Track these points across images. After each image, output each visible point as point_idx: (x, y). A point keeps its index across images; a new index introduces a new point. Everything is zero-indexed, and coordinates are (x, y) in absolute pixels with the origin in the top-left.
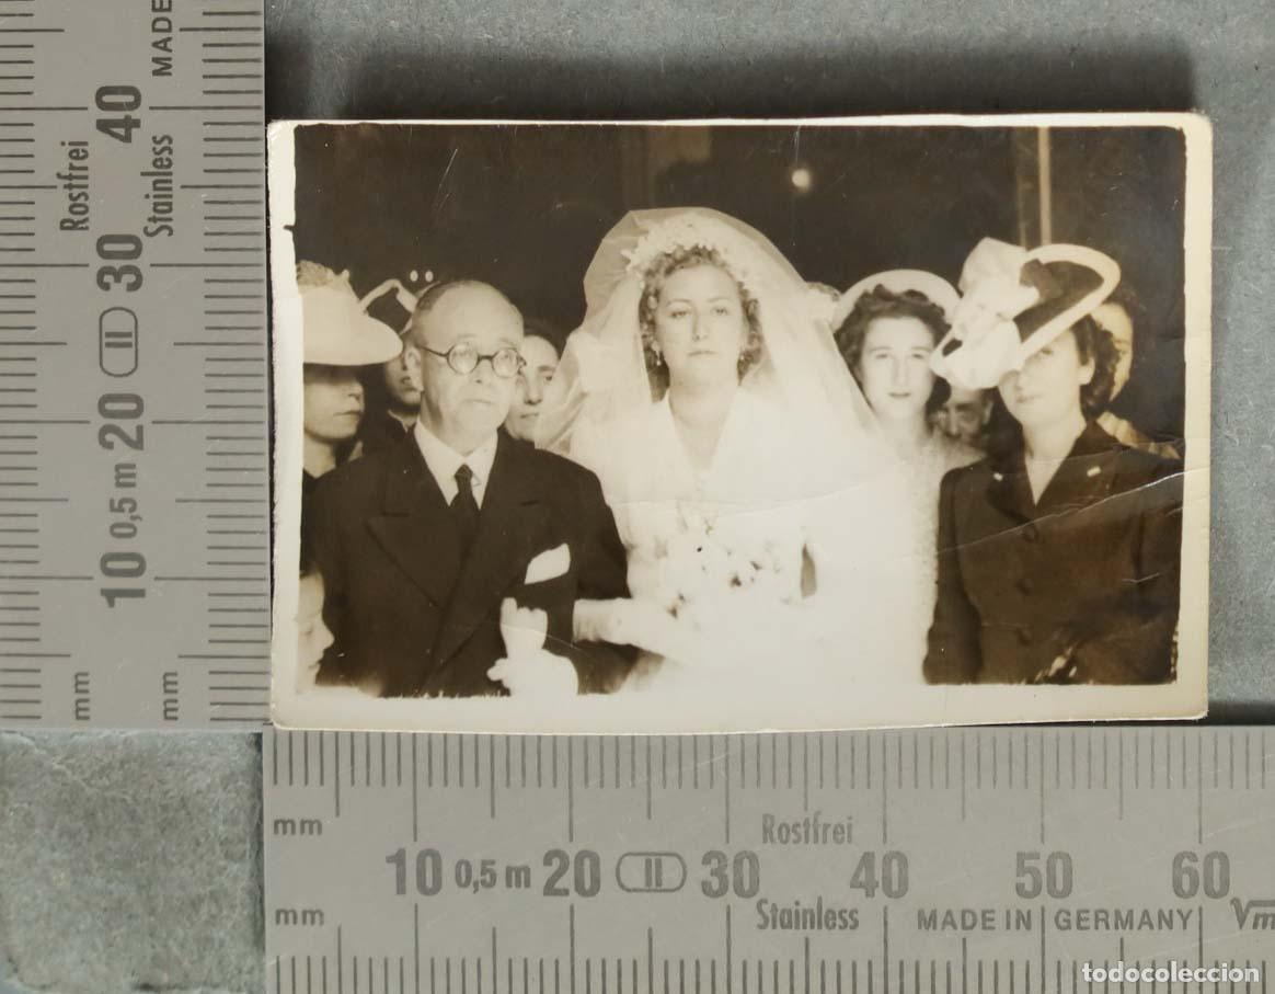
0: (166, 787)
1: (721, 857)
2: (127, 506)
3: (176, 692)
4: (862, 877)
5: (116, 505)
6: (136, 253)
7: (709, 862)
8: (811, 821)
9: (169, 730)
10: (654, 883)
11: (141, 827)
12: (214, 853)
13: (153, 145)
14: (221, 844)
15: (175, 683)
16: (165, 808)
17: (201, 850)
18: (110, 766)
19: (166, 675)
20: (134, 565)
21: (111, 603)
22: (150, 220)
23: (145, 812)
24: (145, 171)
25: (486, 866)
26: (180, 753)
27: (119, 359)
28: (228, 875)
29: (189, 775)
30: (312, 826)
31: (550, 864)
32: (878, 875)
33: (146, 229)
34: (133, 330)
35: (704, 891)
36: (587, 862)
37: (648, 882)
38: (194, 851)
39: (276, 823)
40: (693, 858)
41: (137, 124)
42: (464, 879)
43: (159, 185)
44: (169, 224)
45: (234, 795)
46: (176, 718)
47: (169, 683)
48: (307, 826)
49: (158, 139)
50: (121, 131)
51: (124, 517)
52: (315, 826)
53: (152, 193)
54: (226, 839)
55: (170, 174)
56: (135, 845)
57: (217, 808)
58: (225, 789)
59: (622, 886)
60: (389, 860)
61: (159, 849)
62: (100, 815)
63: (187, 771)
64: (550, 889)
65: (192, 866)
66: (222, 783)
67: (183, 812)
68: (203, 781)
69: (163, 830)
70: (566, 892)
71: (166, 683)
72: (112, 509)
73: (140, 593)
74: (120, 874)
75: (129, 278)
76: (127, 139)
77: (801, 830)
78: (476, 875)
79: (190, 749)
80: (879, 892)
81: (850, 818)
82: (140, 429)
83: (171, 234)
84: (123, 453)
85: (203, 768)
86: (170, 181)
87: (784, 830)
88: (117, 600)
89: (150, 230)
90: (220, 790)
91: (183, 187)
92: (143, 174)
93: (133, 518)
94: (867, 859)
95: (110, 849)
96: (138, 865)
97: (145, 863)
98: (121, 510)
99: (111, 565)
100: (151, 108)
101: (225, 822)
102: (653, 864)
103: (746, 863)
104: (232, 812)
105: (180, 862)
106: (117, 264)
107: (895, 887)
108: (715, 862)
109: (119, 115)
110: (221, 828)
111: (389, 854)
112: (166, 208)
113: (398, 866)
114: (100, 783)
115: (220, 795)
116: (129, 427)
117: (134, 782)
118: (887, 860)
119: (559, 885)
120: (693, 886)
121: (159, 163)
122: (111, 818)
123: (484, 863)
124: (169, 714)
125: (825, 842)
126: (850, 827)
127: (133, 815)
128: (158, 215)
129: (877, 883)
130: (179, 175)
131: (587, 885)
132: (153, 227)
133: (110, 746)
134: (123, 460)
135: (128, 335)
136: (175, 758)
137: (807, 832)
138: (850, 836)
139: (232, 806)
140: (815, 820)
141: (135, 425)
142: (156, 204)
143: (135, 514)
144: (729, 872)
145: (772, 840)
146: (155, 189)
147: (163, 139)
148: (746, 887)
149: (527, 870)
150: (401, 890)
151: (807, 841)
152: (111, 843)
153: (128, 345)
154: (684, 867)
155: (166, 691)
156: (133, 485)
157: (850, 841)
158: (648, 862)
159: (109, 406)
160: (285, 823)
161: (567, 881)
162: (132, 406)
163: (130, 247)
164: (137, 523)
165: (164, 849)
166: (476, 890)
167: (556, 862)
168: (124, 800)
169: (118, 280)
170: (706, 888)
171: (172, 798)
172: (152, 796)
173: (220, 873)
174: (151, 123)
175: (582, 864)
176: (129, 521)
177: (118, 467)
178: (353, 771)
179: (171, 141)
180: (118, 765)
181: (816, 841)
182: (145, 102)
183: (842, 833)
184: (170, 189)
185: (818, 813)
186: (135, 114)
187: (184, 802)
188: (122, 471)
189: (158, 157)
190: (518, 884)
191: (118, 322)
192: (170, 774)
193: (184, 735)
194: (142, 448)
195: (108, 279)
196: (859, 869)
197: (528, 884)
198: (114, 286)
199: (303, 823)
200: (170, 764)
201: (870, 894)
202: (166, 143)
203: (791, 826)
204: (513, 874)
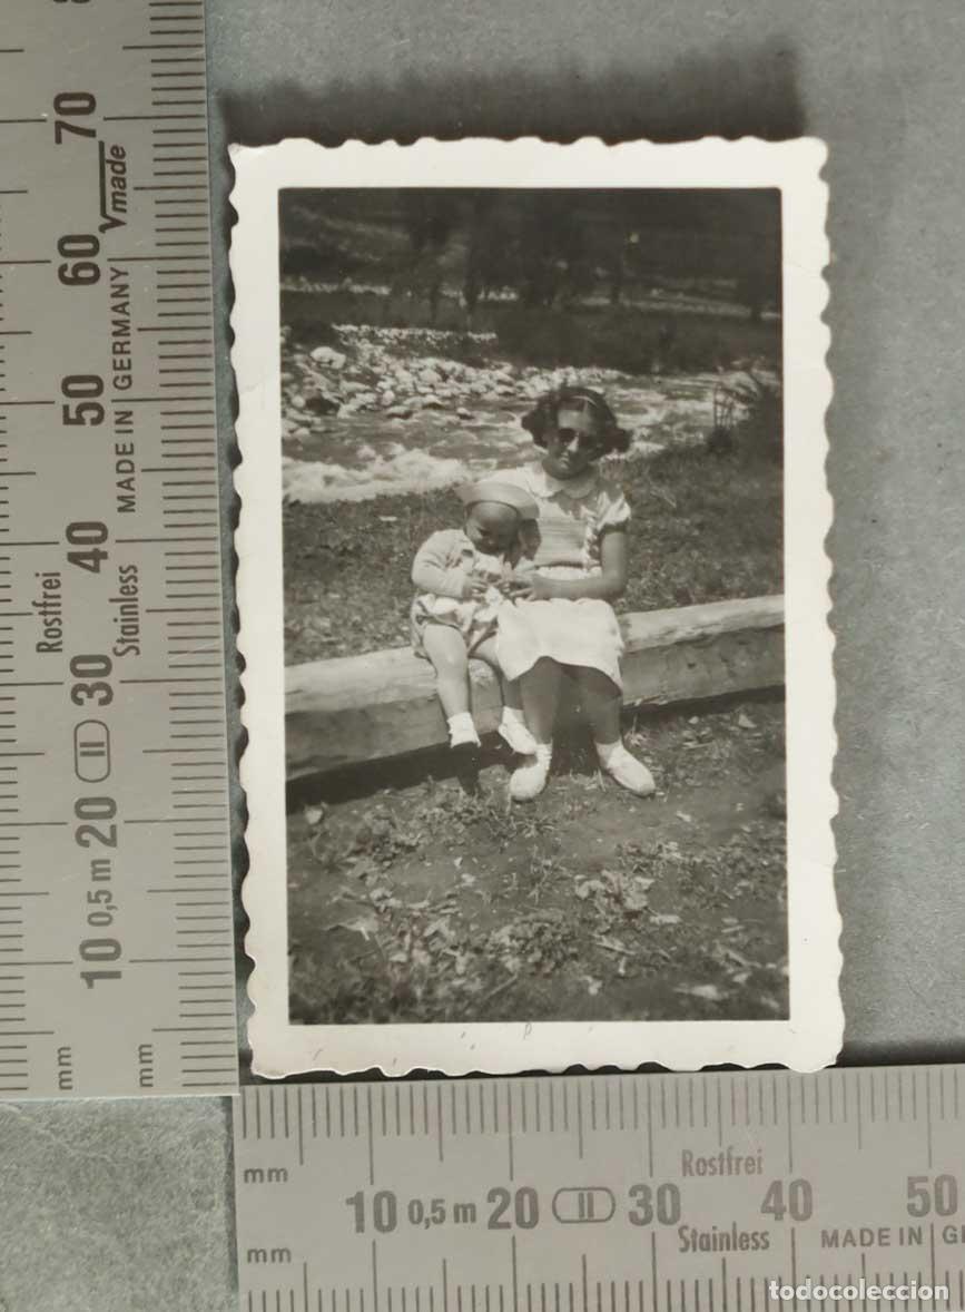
0: (143, 1146)
1: (645, 1189)
2: (103, 898)
3: (150, 1062)
4: (772, 1204)
5: (93, 898)
6: (106, 672)
7: (635, 1195)
8: (725, 1156)
9: (146, 1095)
10: (587, 1216)
11: (119, 1182)
12: (186, 1204)
13: (120, 574)
14: (192, 1195)
15: (150, 1054)
16: (141, 1165)
17: (173, 1202)
18: (90, 1130)
19: (142, 1047)
20: (110, 950)
21: (90, 985)
22: (118, 641)
23: (124, 1169)
24: (114, 597)
25: (436, 1204)
26: (153, 1115)
27: (92, 767)
28: (199, 1223)
29: (162, 1134)
30: (278, 1174)
31: (494, 1201)
32: (786, 1202)
33: (115, 650)
34: (105, 740)
35: (632, 1220)
36: (526, 1198)
37: (582, 1215)
38: (168, 1202)
39: (247, 1172)
40: (622, 1192)
41: (104, 555)
42: (416, 1217)
43: (126, 610)
44: (135, 644)
45: (202, 1151)
46: (150, 1085)
47: (144, 1054)
48: (274, 1174)
49: (124, 568)
50: (90, 563)
51: (101, 907)
52: (282, 1173)
53: (120, 617)
54: (197, 1191)
55: (136, 600)
56: (115, 1198)
57: (188, 1163)
58: (195, 1146)
59: (558, 1218)
60: (349, 1202)
61: (136, 1201)
62: (82, 1174)
63: (161, 1131)
64: (494, 1223)
65: (166, 1216)
66: (192, 1140)
67: (158, 1168)
68: (174, 1139)
69: (140, 1185)
70: (507, 1225)
71: (142, 1054)
72: (90, 901)
73: (116, 975)
74: (99, 1224)
75: (102, 694)
76: (96, 569)
77: (717, 1164)
78: (427, 1213)
79: (163, 1112)
80: (787, 1216)
81: (760, 1151)
82: (113, 828)
83: (138, 653)
84: (99, 850)
85: (175, 1128)
86: (135, 606)
87: (701, 1164)
88: (96, 981)
89: (119, 651)
90: (189, 1147)
91: (148, 611)
92: (112, 600)
93: (109, 908)
94: (776, 1187)
95: (90, 1203)
96: (118, 1217)
97: (124, 1215)
98: (97, 901)
99: (90, 950)
100: (118, 541)
101: (195, 1175)
102: (586, 1196)
103: (668, 1193)
104: (202, 1167)
105: (156, 1213)
106: (89, 681)
107: (801, 1211)
108: (640, 1195)
109: (88, 548)
110: (192, 1181)
111: (350, 1196)
112: (133, 630)
113: (356, 1209)
114: (82, 1144)
115: (190, 1151)
116: (103, 826)
117: (112, 1143)
118: (794, 1186)
119: (501, 1219)
120: (622, 1215)
121: (125, 590)
122: (92, 1176)
123: (435, 1202)
124: (145, 1081)
125: (738, 1172)
126: (760, 1159)
127: (111, 1172)
128: (125, 637)
129: (785, 1210)
130: (144, 600)
131: (527, 1218)
132: (121, 648)
133: (90, 1111)
134: (97, 857)
135: (101, 744)
136: (149, 1120)
137: (721, 1166)
138: (760, 1168)
139: (201, 1162)
140: (729, 1155)
141: (109, 825)
142: (123, 627)
143: (110, 904)
144: (653, 1202)
145: (692, 1174)
146: (123, 613)
147: (128, 569)
148: (669, 1215)
149: (473, 1207)
150: (360, 1228)
151: (722, 1173)
152: (92, 1198)
153: (101, 754)
154: (613, 1199)
155: (143, 1062)
156: (108, 878)
157: (760, 1171)
158: (581, 1196)
159: (85, 809)
160: (254, 1172)
161: (509, 1215)
162: (106, 808)
163: (102, 666)
164: (112, 912)
165: (140, 1201)
166: (427, 1227)
167: (499, 1199)
168: (103, 1160)
169: (90, 695)
170: (633, 1218)
171: (147, 1155)
172: (129, 1154)
173: (192, 1222)
174: (117, 555)
175: (522, 1200)
176: (106, 911)
177: (94, 863)
178: (314, 1125)
179: (136, 571)
180: (98, 1128)
181: (730, 1173)
182: (112, 536)
183: (753, 1165)
184: (136, 613)
185: (731, 1148)
186: (102, 547)
187: (158, 1159)
188: (98, 866)
189: (125, 585)
190: (465, 1220)
191: (92, 734)
192: (145, 1134)
193: (157, 1100)
194: (115, 845)
195: (82, 695)
196: (769, 1195)
197: (473, 1219)
198: (86, 700)
199: (270, 1172)
200: (143, 1127)
201: (779, 1216)
202: (131, 572)
203: (707, 1158)
204: (461, 1211)
